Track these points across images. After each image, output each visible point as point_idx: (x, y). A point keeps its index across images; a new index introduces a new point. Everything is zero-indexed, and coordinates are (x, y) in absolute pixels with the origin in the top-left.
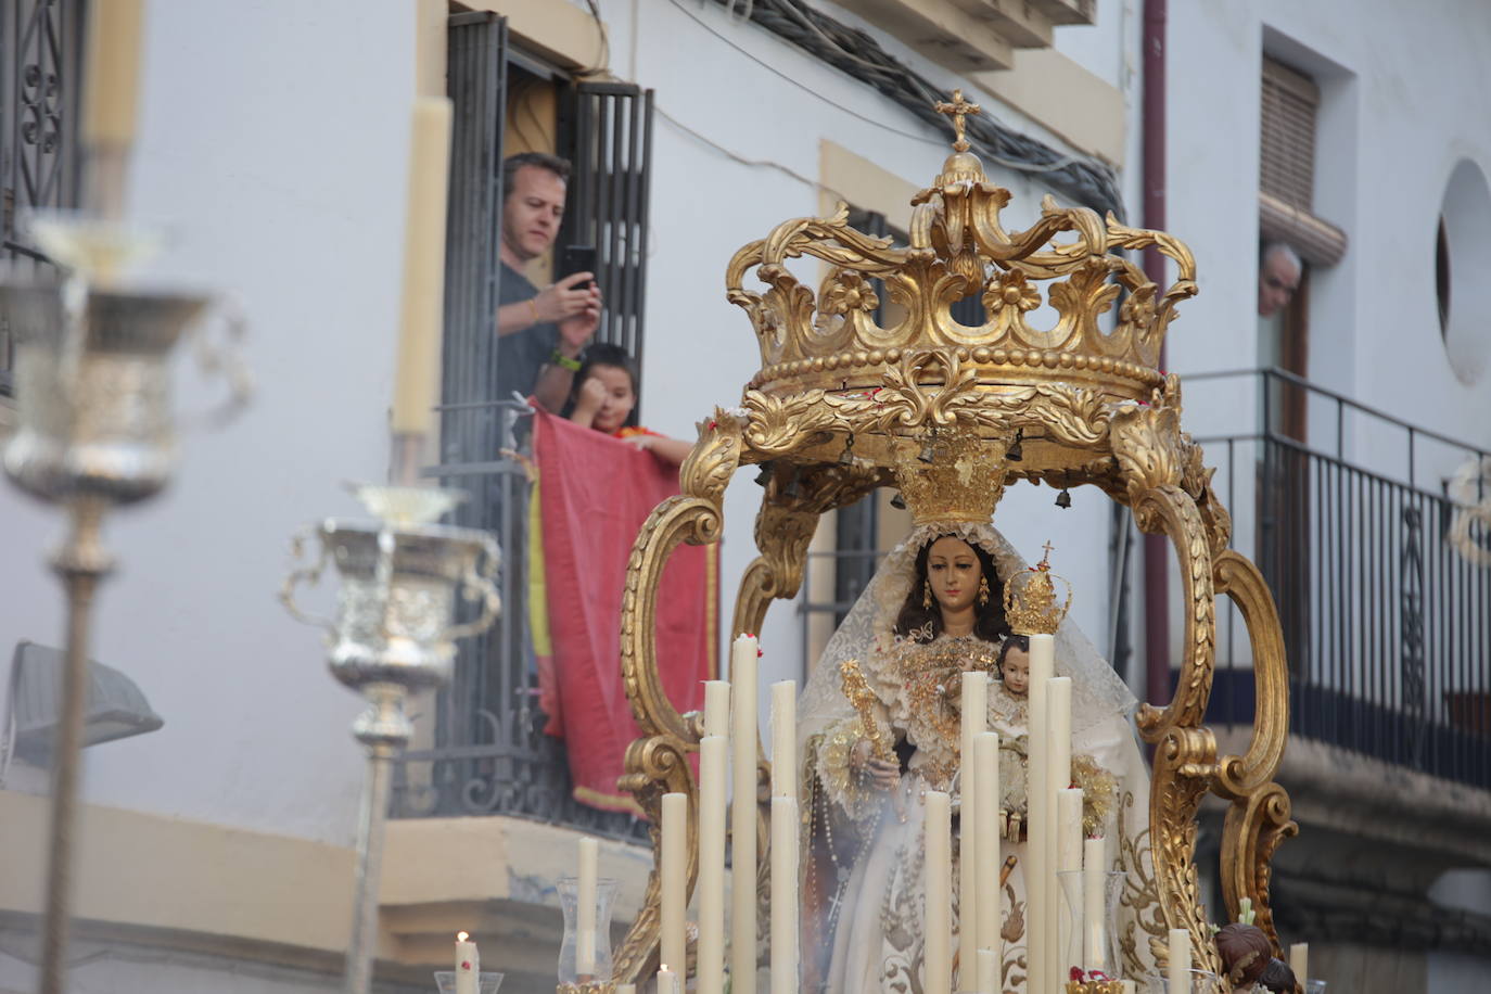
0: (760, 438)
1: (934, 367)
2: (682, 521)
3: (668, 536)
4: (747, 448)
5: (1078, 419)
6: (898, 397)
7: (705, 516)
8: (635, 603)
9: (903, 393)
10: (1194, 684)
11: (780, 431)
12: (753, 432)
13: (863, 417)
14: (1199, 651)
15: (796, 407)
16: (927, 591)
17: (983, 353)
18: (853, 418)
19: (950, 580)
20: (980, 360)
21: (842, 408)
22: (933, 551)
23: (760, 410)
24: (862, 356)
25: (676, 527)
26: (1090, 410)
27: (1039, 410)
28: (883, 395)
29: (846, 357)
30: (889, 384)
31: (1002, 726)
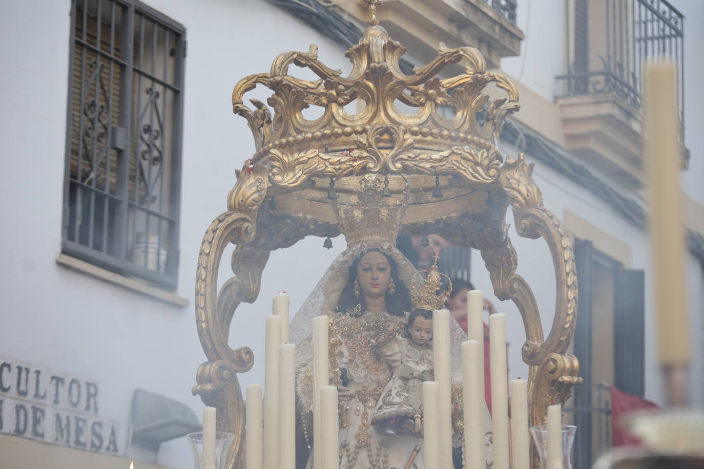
0: (278, 178)
1: (386, 137)
2: (233, 227)
3: (225, 235)
4: (270, 185)
5: (479, 168)
6: (365, 154)
7: (246, 224)
8: (206, 276)
9: (368, 152)
10: (567, 326)
11: (291, 175)
12: (274, 174)
13: (344, 167)
14: (569, 305)
15: (301, 160)
16: (356, 286)
17: (416, 129)
18: (337, 167)
19: (375, 277)
20: (414, 133)
21: (330, 160)
22: (363, 260)
23: (278, 161)
24: (339, 131)
25: (229, 230)
26: (486, 162)
27: (454, 163)
28: (356, 153)
29: (328, 132)
30: (360, 146)
31: (412, 364)
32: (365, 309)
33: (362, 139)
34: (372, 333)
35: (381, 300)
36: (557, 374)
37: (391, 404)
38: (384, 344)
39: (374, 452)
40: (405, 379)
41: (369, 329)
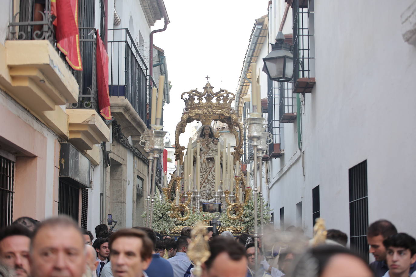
0: (190, 115)
1: (210, 107)
4: (188, 116)
6: (206, 110)
11: (192, 114)
15: (194, 111)
16: (204, 133)
17: (215, 105)
18: (201, 113)
19: (207, 131)
20: (215, 106)
21: (199, 111)
22: (205, 128)
24: (201, 106)
26: (228, 112)
27: (222, 112)
28: (204, 110)
29: (199, 106)
30: (205, 109)
31: (214, 148)
32: (205, 137)
33: (205, 107)
34: (206, 142)
35: (208, 135)
36: (239, 152)
37: (209, 155)
38: (208, 144)
39: (206, 164)
40: (212, 151)
41: (206, 141)
